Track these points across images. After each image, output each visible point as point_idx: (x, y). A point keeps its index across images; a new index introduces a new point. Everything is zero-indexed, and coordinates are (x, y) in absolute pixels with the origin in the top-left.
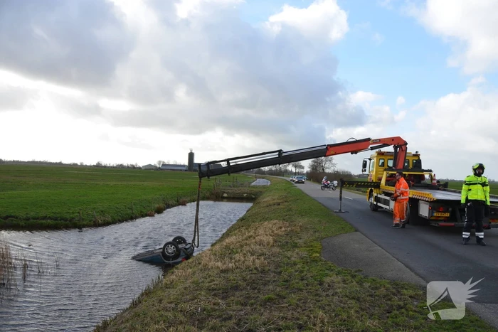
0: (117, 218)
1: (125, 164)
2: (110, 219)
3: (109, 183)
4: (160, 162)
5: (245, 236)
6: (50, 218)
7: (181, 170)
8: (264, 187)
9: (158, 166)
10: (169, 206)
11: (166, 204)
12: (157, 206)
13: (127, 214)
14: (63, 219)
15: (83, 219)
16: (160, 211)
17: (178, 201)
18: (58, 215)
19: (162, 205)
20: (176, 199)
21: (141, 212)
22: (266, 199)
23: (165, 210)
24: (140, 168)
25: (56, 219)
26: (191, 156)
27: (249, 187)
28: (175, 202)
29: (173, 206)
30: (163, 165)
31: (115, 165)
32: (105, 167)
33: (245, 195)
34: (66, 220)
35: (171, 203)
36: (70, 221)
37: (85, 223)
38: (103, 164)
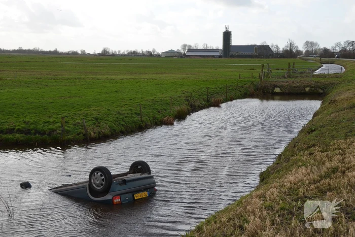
0: (117, 129)
1: (139, 51)
2: (107, 131)
3: (114, 77)
4: (185, 46)
5: (324, 169)
6: (19, 131)
7: (213, 56)
8: (336, 76)
9: (182, 52)
10: (195, 109)
11: (191, 106)
12: (177, 108)
13: (134, 122)
14: (39, 133)
15: (68, 132)
16: (181, 117)
17: (208, 101)
18: (32, 127)
19: (184, 107)
20: (205, 97)
21: (154, 118)
22: (343, 95)
23: (189, 114)
24: (159, 56)
25: (28, 132)
26: (227, 36)
27: (314, 76)
28: (204, 103)
29: (201, 108)
30: (190, 50)
31: (126, 53)
32: (113, 55)
33: (307, 89)
34: (44, 133)
35: (197, 103)
36: (49, 134)
37: (70, 137)
38: (111, 52)
